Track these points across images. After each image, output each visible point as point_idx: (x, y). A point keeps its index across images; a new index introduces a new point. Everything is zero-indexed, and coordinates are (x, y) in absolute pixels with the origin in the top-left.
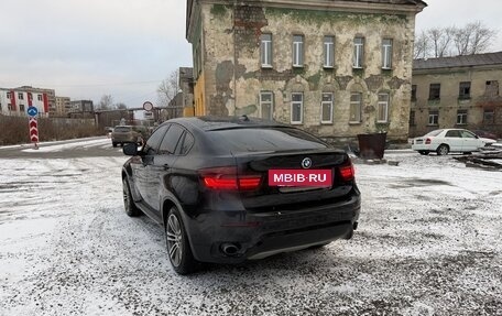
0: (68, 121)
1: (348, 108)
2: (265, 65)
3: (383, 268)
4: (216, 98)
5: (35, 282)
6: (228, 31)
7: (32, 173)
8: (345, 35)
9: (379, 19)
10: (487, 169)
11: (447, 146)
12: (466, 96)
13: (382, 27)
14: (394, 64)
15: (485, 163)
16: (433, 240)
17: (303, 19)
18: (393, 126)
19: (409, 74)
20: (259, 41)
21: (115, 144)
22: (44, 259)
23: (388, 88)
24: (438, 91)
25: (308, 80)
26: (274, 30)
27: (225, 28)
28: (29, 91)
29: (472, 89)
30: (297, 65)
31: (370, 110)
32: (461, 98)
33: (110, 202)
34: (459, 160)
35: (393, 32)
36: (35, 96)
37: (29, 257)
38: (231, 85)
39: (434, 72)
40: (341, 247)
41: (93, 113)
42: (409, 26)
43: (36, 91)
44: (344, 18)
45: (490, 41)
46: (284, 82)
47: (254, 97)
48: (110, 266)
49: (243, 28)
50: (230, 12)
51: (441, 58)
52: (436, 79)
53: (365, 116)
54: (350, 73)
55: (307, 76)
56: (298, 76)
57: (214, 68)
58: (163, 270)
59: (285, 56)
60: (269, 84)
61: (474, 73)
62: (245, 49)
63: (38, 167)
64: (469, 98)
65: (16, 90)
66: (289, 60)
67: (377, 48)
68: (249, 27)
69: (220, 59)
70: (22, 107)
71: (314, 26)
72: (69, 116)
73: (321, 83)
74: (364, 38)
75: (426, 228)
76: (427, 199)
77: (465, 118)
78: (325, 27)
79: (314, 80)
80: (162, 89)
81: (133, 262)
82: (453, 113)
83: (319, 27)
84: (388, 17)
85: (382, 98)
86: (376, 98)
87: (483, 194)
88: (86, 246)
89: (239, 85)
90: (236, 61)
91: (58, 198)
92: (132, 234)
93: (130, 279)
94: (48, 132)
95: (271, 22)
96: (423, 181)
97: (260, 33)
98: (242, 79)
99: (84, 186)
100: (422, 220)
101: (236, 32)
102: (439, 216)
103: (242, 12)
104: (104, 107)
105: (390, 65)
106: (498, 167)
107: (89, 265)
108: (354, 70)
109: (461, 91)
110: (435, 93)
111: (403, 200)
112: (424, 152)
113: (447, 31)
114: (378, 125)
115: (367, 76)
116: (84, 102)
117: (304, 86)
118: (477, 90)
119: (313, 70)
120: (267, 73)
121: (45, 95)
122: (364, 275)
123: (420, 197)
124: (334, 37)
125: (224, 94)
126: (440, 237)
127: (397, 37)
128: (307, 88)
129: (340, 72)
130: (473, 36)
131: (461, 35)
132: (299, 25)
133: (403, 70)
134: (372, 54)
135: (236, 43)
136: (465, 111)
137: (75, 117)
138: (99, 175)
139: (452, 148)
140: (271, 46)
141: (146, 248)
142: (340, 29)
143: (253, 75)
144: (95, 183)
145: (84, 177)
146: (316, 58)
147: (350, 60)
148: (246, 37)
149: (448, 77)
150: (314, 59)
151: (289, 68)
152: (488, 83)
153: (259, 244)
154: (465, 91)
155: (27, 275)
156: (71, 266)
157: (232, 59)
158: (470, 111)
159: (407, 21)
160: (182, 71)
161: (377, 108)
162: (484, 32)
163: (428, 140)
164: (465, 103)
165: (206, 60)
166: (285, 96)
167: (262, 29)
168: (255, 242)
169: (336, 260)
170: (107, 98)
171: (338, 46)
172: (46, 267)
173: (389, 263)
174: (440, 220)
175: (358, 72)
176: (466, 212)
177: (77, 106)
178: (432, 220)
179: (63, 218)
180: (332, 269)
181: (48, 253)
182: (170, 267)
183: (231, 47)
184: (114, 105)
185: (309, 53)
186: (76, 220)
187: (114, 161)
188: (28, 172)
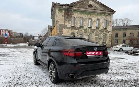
0: (16, 39)
1: (95, 38)
2: (73, 25)
3: (116, 83)
4: (58, 34)
5: (6, 84)
6: (63, 16)
7: (5, 52)
8: (94, 18)
9: (103, 15)
10: (135, 56)
11: (122, 49)
12: (125, 36)
13: (104, 17)
14: (107, 27)
15: (134, 54)
16: (127, 74)
17: (83, 14)
18: (106, 43)
19: (111, 30)
20: (71, 19)
21: (29, 45)
22: (9, 77)
23: (105, 33)
24: (118, 35)
25: (84, 30)
26: (75, 16)
27: (62, 15)
28: (5, 30)
29: (126, 34)
30: (81, 26)
31: (100, 39)
32: (124, 37)
33: (29, 61)
34: (126, 53)
35: (107, 18)
36: (7, 31)
37: (4, 76)
38: (63, 30)
39: (117, 30)
40: (101, 76)
41: (23, 37)
42: (111, 17)
43: (7, 30)
44: (94, 14)
45: (131, 22)
46: (77, 30)
47: (69, 34)
48: (31, 80)
49: (67, 15)
50: (63, 11)
51: (118, 26)
52: (117, 32)
53: (99, 40)
54: (95, 29)
55: (84, 29)
56: (81, 29)
57: (59, 26)
58: (48, 82)
59: (78, 23)
60: (73, 30)
61: (127, 31)
62: (67, 21)
63: (7, 50)
64: (126, 37)
65: (1, 30)
66: (79, 24)
67: (103, 22)
68: (68, 15)
69: (60, 23)
70: (3, 34)
71: (86, 16)
72: (16, 37)
73: (87, 31)
74: (99, 20)
75: (124, 71)
76: (121, 63)
77: (125, 42)
78: (89, 16)
79: (86, 30)
80: (43, 31)
81: (38, 79)
82: (122, 41)
83: (87, 16)
84: (106, 15)
85: (104, 36)
86: (102, 36)
87: (136, 62)
88: (22, 73)
89: (65, 30)
90: (65, 24)
91: (13, 59)
92: (36, 70)
93: (37, 84)
94: (10, 41)
95: (74, 14)
96: (118, 58)
97: (71, 17)
98: (66, 29)
99: (21, 56)
100: (122, 69)
101: (65, 16)
102: (126, 68)
103: (67, 11)
104: (26, 35)
105: (106, 27)
106: (137, 55)
107: (24, 80)
108: (97, 28)
109: (124, 35)
110: (117, 35)
111: (114, 63)
112: (116, 50)
113: (120, 19)
114: (103, 43)
115: (100, 30)
116: (20, 34)
117: (83, 31)
118: (128, 35)
119: (85, 27)
120: (73, 28)
121: (10, 31)
122: (111, 85)
123: (119, 62)
124: (91, 19)
125: (61, 33)
126: (129, 74)
127: (108, 20)
128: (84, 32)
129: (93, 28)
130: (126, 21)
131: (123, 21)
132: (82, 15)
133: (109, 29)
134: (101, 24)
135: (65, 19)
136: (125, 40)
137: (18, 38)
138: (25, 53)
139: (123, 50)
140: (74, 21)
141: (41, 75)
142: (93, 17)
143: (69, 28)
144: (24, 55)
145: (21, 54)
146: (86, 24)
147: (95, 25)
148: (68, 18)
149: (120, 31)
150: (86, 25)
151: (79, 26)
152: (131, 33)
153: (81, 74)
154: (125, 35)
155: (4, 82)
156: (18, 80)
157: (64, 23)
158: (126, 40)
159: (111, 16)
160: (49, 26)
161: (102, 38)
162: (129, 20)
163: (117, 47)
164: (125, 38)
165: (56, 23)
166: (78, 34)
167: (72, 16)
168: (80, 74)
169: (101, 80)
170: (27, 33)
171: (92, 21)
172: (10, 80)
173: (117, 81)
174: (127, 69)
175: (98, 28)
176: (133, 67)
177: (18, 35)
178: (125, 69)
179: (15, 65)
180: (101, 83)
181: (10, 75)
182: (50, 81)
183: (63, 20)
184: (29, 35)
185: (84, 23)
186: (19, 66)
187: (29, 50)
188: (4, 52)
